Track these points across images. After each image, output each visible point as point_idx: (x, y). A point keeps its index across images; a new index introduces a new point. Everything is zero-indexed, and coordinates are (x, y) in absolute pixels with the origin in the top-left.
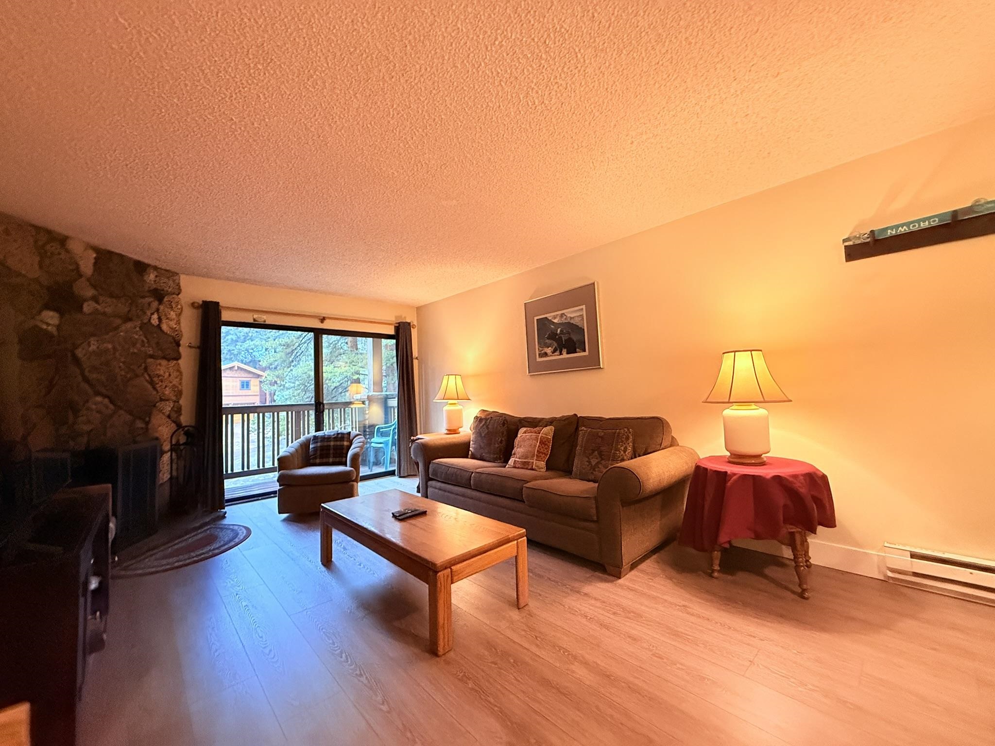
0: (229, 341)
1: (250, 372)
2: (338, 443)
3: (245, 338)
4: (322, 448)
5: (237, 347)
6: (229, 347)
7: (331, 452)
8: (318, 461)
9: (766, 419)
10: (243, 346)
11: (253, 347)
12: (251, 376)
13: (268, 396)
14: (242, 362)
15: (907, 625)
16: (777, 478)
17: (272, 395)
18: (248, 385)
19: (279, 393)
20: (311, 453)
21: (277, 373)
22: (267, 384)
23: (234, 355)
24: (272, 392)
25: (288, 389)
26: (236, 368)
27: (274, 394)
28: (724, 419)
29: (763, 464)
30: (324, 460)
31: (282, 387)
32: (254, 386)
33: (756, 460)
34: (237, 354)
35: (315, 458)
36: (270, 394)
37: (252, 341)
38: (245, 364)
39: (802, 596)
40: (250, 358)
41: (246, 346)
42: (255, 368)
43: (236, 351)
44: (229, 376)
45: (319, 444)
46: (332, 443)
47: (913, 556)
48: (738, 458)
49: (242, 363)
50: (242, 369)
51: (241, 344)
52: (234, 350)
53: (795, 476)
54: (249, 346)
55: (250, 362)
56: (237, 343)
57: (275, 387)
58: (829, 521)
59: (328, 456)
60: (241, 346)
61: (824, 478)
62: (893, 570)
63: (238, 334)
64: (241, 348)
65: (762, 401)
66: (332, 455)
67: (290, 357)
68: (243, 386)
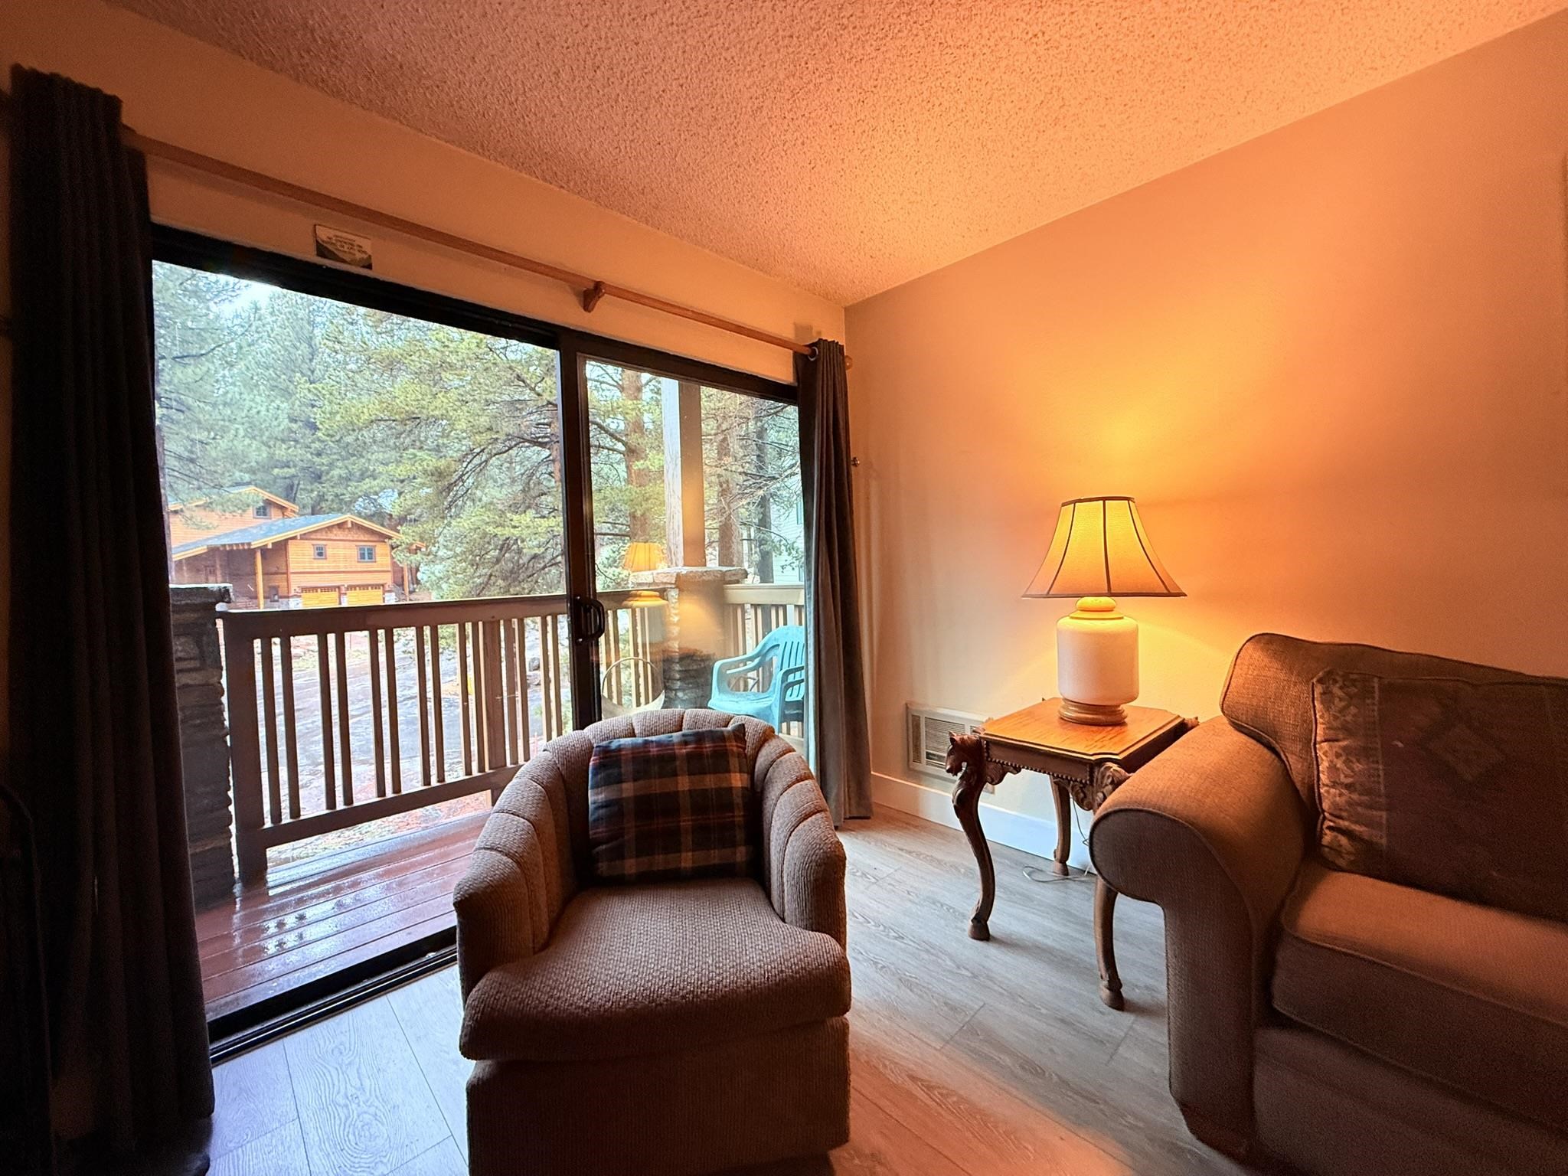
0: (335, 479)
1: (373, 532)
2: (710, 782)
3: (362, 475)
4: (645, 806)
5: (349, 488)
6: (335, 490)
7: (686, 821)
8: (630, 866)
10: (360, 488)
11: (377, 489)
12: (375, 539)
13: (406, 574)
14: (359, 514)
17: (414, 571)
18: (371, 555)
19: (426, 568)
20: (597, 832)
21: (419, 529)
22: (402, 551)
23: (346, 503)
24: (413, 566)
25: (442, 560)
26: (350, 525)
27: (417, 570)
30: (659, 862)
31: (431, 557)
32: (382, 555)
34: (351, 501)
35: (618, 854)
36: (411, 569)
37: (375, 479)
38: (365, 519)
40: (373, 509)
41: (365, 487)
42: (382, 525)
43: (348, 496)
44: (338, 538)
45: (628, 789)
46: (684, 783)
49: (360, 517)
50: (360, 527)
51: (356, 484)
52: (344, 494)
54: (370, 488)
55: (373, 515)
56: (349, 483)
57: (419, 557)
59: (671, 842)
60: (356, 488)
63: (350, 467)
64: (357, 491)
66: (688, 840)
67: (445, 498)
68: (362, 556)
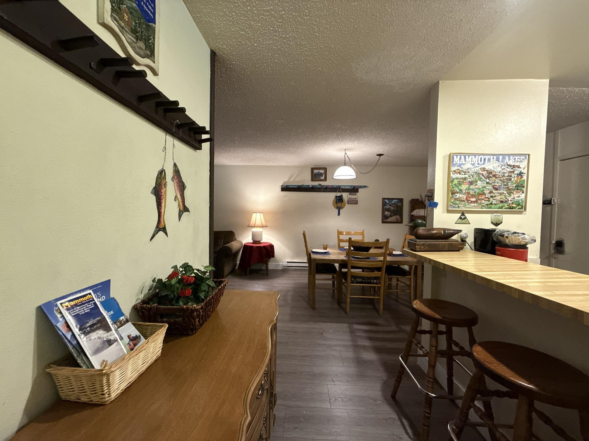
9: (262, 232)
15: (285, 275)
16: (264, 246)
28: (252, 231)
29: (260, 243)
33: (259, 242)
39: (267, 275)
47: (288, 262)
48: (255, 242)
53: (268, 246)
58: (273, 256)
61: (273, 246)
62: (284, 267)
65: (262, 227)
